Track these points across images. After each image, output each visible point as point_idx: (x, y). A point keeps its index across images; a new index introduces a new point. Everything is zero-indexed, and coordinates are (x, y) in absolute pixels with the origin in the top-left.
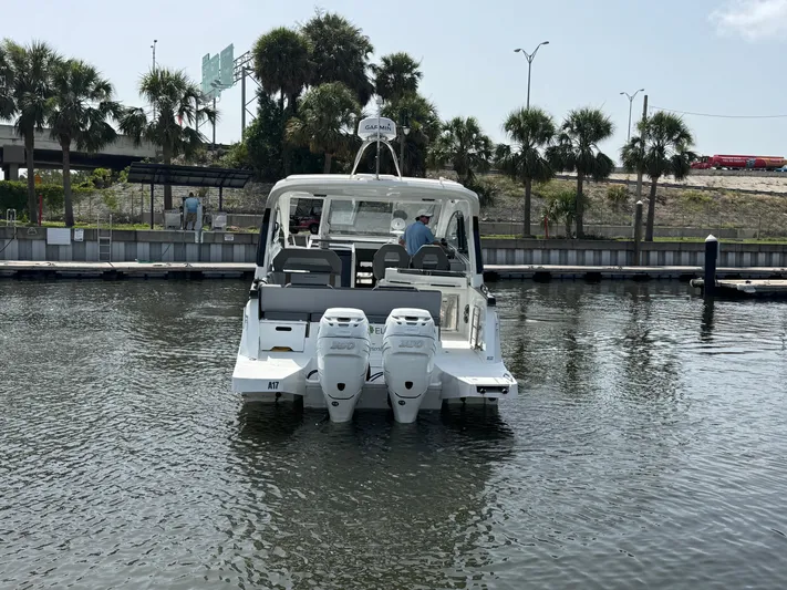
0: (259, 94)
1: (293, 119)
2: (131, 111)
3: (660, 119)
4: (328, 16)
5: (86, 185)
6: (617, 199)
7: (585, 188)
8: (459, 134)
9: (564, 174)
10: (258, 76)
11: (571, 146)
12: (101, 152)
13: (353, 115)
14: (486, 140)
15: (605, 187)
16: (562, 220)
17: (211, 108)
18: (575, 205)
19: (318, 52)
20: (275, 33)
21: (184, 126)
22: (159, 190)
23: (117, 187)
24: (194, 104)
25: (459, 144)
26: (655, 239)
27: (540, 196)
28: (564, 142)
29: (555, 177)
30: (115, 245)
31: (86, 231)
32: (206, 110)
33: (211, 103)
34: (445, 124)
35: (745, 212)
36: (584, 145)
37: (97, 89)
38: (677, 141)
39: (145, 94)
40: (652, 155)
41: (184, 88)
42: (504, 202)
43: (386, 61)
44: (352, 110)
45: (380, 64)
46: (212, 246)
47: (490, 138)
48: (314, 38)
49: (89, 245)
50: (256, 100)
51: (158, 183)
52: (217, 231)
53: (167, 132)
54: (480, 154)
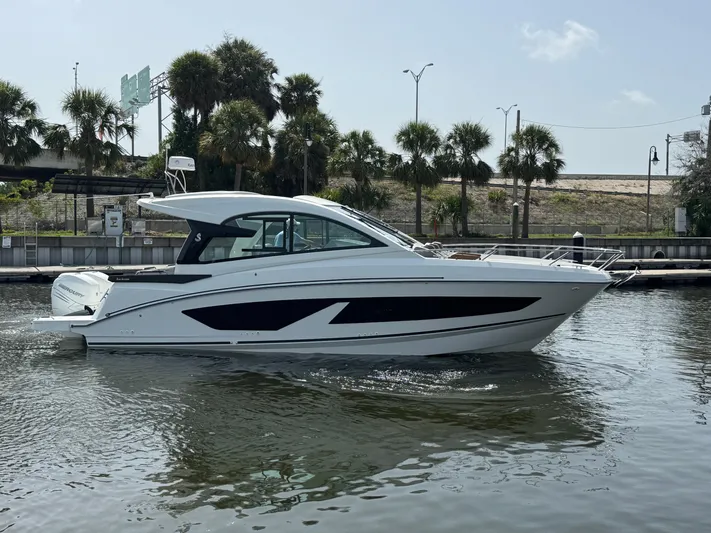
0: (174, 111)
1: (206, 133)
2: (55, 128)
3: (531, 131)
4: (236, 41)
5: (13, 196)
6: (497, 201)
7: (468, 191)
8: (356, 146)
9: (450, 179)
10: (173, 94)
11: (454, 155)
12: (27, 165)
13: (261, 129)
14: (380, 150)
15: (485, 192)
16: (448, 221)
17: (130, 124)
18: (460, 207)
19: (227, 74)
20: (189, 56)
21: (105, 140)
22: (82, 199)
23: (42, 197)
24: (114, 121)
25: (356, 154)
26: (531, 236)
27: (430, 200)
28: (448, 151)
29: (441, 182)
30: (41, 250)
31: (13, 239)
32: (125, 126)
33: (130, 119)
34: (343, 136)
35: (607, 211)
36: (467, 154)
37: (23, 108)
38: (546, 150)
39: (68, 112)
40: (525, 163)
41: (104, 106)
42: (397, 205)
43: (289, 80)
44: (259, 124)
45: (284, 83)
46: (133, 250)
47: (384, 149)
48: (224, 61)
49: (16, 251)
50: (172, 116)
51: (81, 192)
52: (137, 236)
53: (88, 146)
54: (375, 163)
